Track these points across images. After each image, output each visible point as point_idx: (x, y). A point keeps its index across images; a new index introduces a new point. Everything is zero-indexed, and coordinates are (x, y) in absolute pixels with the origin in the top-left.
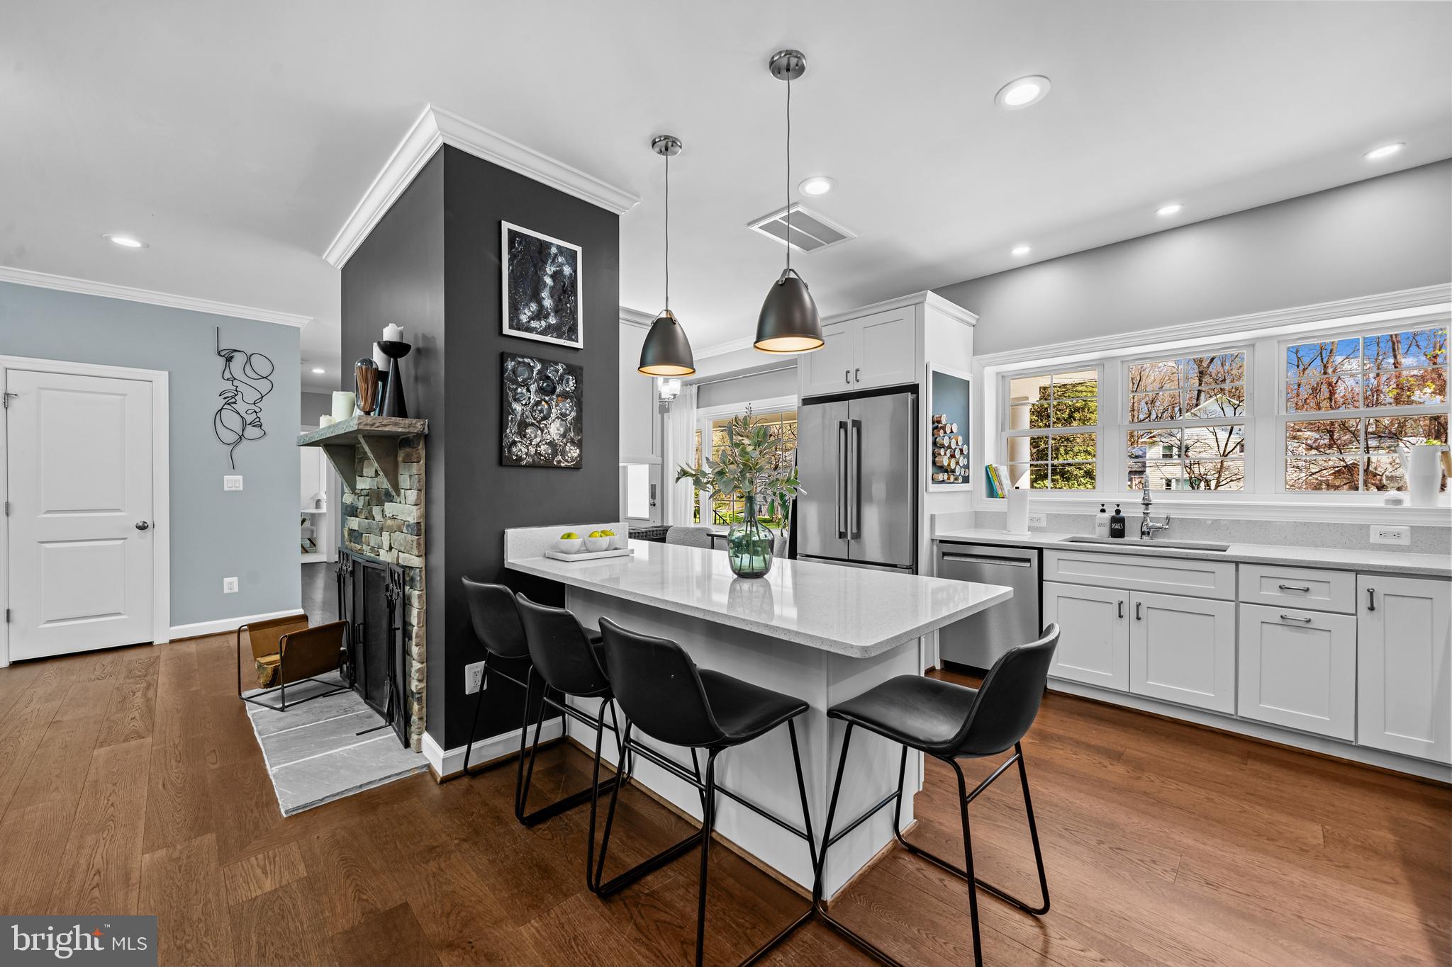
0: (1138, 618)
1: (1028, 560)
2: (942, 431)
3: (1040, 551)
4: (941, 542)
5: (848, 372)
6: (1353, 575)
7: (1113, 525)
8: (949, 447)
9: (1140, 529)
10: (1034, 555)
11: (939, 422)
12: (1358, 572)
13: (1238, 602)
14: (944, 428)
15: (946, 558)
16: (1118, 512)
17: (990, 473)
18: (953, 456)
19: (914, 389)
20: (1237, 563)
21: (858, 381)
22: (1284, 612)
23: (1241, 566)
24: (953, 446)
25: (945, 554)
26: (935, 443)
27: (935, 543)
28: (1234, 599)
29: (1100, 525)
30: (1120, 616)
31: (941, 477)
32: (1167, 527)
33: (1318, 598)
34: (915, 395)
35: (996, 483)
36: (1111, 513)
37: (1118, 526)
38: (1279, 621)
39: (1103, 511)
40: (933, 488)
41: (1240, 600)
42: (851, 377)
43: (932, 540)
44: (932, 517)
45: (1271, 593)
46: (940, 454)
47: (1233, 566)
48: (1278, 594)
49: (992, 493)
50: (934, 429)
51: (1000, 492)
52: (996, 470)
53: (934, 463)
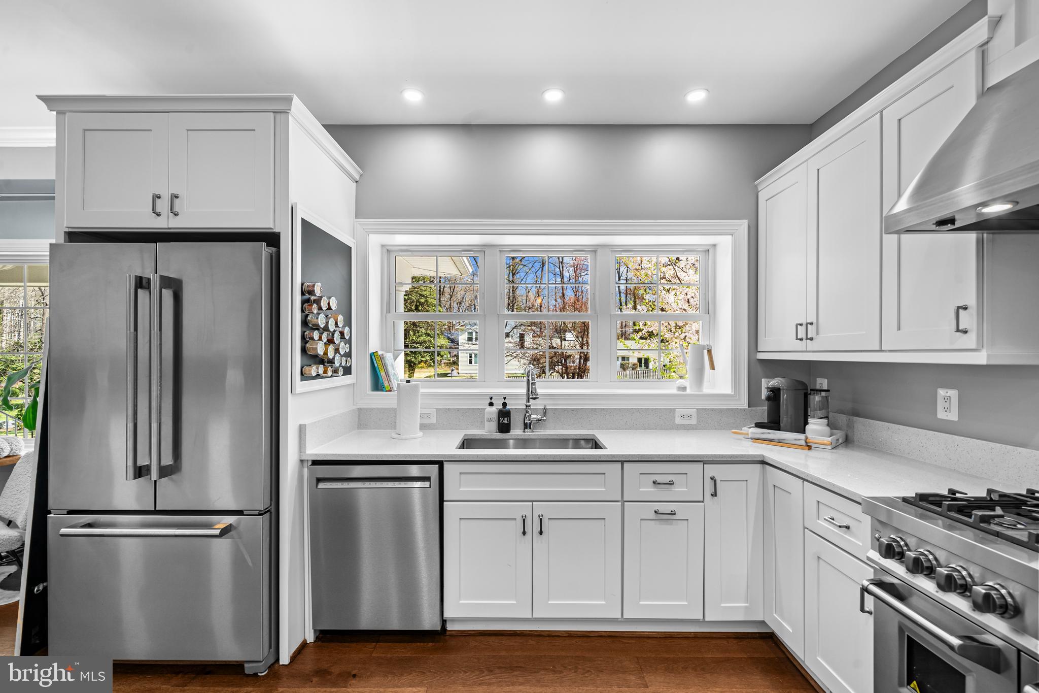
0: (541, 533)
1: (427, 479)
2: (315, 306)
3: (440, 464)
4: (315, 463)
5: (157, 197)
6: (701, 465)
7: (501, 419)
8: (326, 329)
9: (523, 421)
10: (433, 470)
11: (311, 292)
12: (705, 462)
13: (624, 502)
14: (318, 302)
15: (321, 485)
16: (505, 405)
17: (375, 362)
18: (331, 341)
19: (272, 239)
20: (622, 462)
21: (176, 215)
22: (657, 506)
23: (626, 465)
24: (332, 327)
25: (319, 480)
26: (305, 323)
27: (305, 464)
28: (619, 499)
29: (489, 420)
30: (524, 533)
31: (313, 370)
32: (545, 418)
33: (679, 490)
34: (274, 249)
35: (383, 373)
36: (498, 405)
37: (504, 421)
38: (653, 516)
39: (491, 404)
40: (301, 386)
41: (625, 500)
42: (163, 206)
43: (302, 461)
44: (302, 429)
45: (648, 490)
46: (312, 339)
47: (619, 465)
48: (652, 489)
49: (377, 385)
50: (304, 302)
51: (386, 384)
52: (382, 358)
53: (304, 350)
